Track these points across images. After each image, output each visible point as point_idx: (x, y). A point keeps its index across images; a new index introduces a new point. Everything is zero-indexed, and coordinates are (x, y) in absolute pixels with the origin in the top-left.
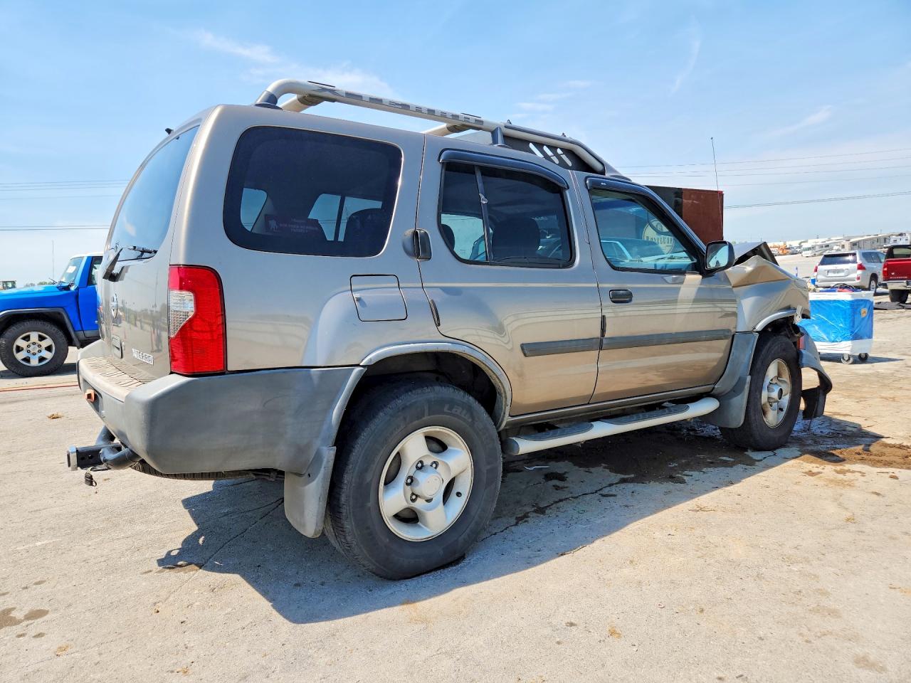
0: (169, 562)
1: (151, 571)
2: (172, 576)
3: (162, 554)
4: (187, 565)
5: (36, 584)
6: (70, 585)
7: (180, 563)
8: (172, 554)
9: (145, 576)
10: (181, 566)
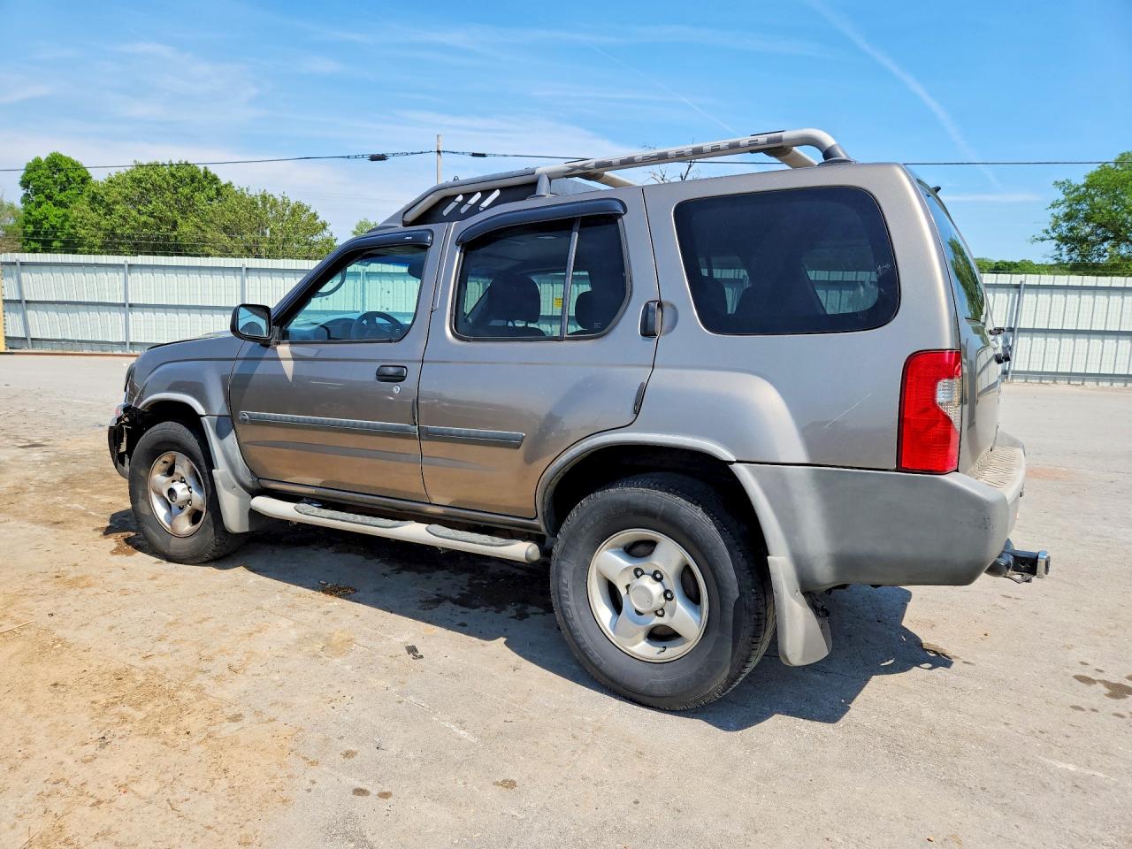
0: (941, 660)
1: (965, 662)
2: (949, 649)
3: (940, 671)
4: (929, 650)
5: (1082, 709)
6: (1046, 689)
7: (934, 655)
8: (930, 665)
9: (972, 661)
10: (935, 652)
